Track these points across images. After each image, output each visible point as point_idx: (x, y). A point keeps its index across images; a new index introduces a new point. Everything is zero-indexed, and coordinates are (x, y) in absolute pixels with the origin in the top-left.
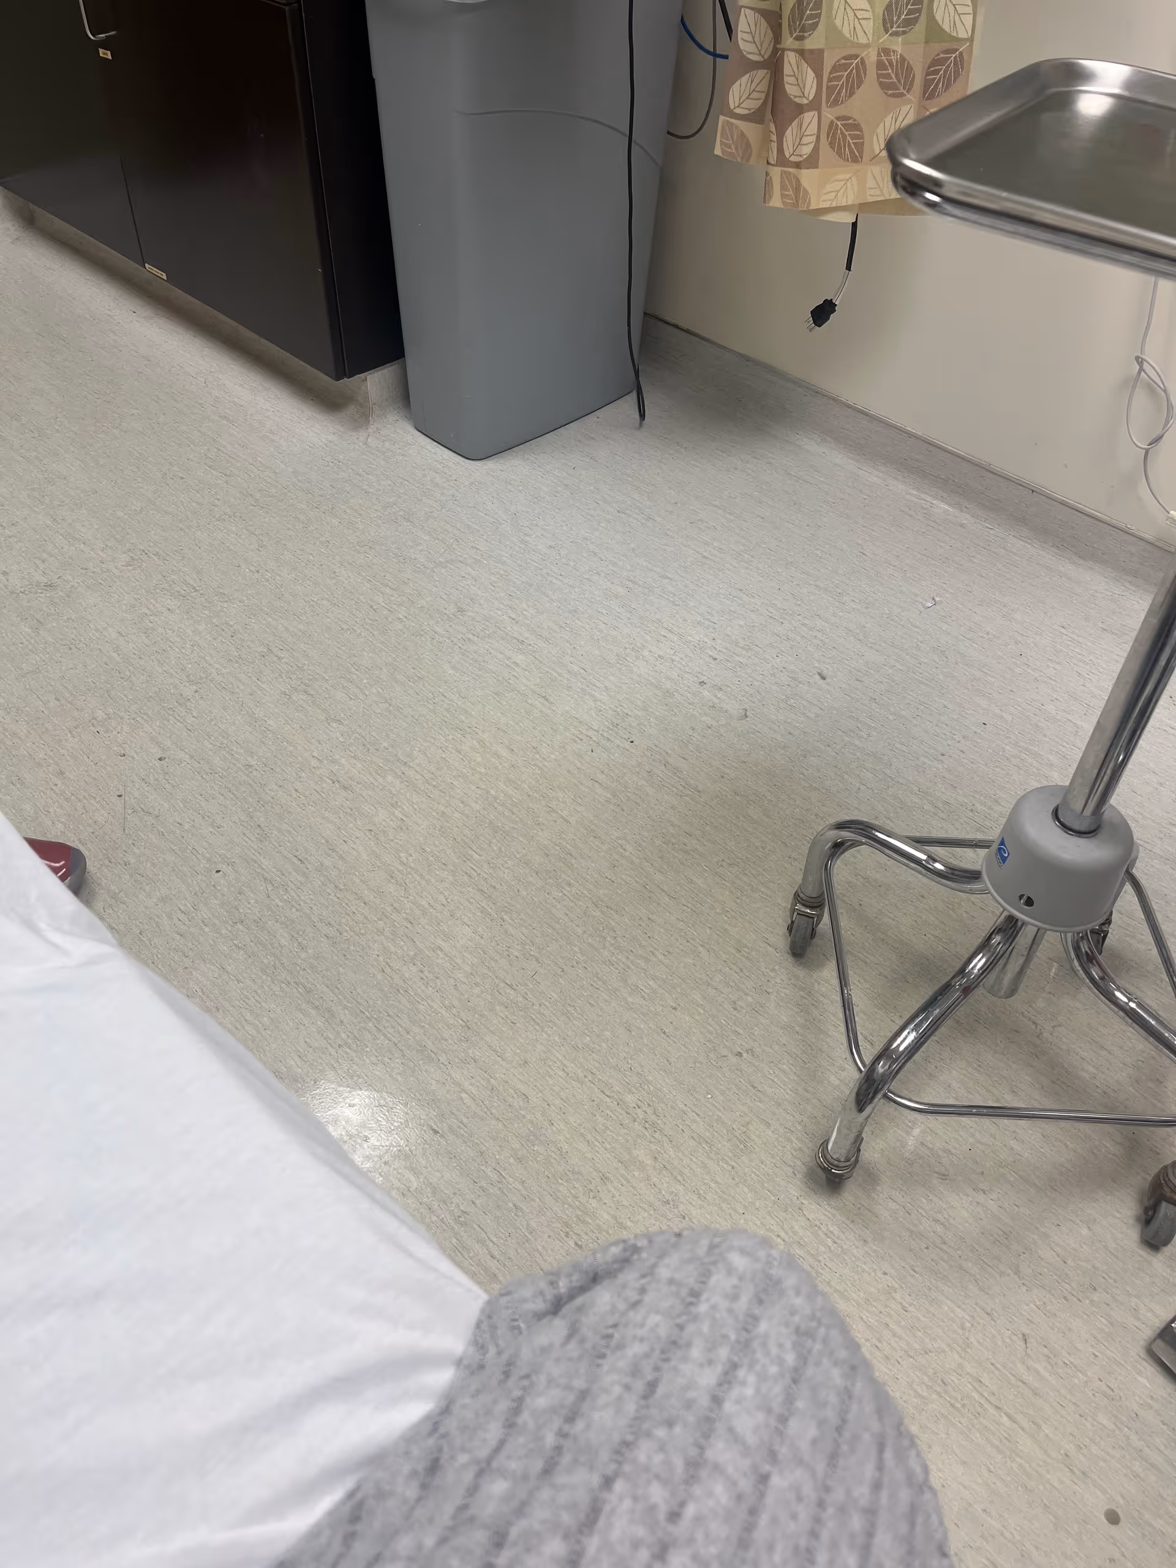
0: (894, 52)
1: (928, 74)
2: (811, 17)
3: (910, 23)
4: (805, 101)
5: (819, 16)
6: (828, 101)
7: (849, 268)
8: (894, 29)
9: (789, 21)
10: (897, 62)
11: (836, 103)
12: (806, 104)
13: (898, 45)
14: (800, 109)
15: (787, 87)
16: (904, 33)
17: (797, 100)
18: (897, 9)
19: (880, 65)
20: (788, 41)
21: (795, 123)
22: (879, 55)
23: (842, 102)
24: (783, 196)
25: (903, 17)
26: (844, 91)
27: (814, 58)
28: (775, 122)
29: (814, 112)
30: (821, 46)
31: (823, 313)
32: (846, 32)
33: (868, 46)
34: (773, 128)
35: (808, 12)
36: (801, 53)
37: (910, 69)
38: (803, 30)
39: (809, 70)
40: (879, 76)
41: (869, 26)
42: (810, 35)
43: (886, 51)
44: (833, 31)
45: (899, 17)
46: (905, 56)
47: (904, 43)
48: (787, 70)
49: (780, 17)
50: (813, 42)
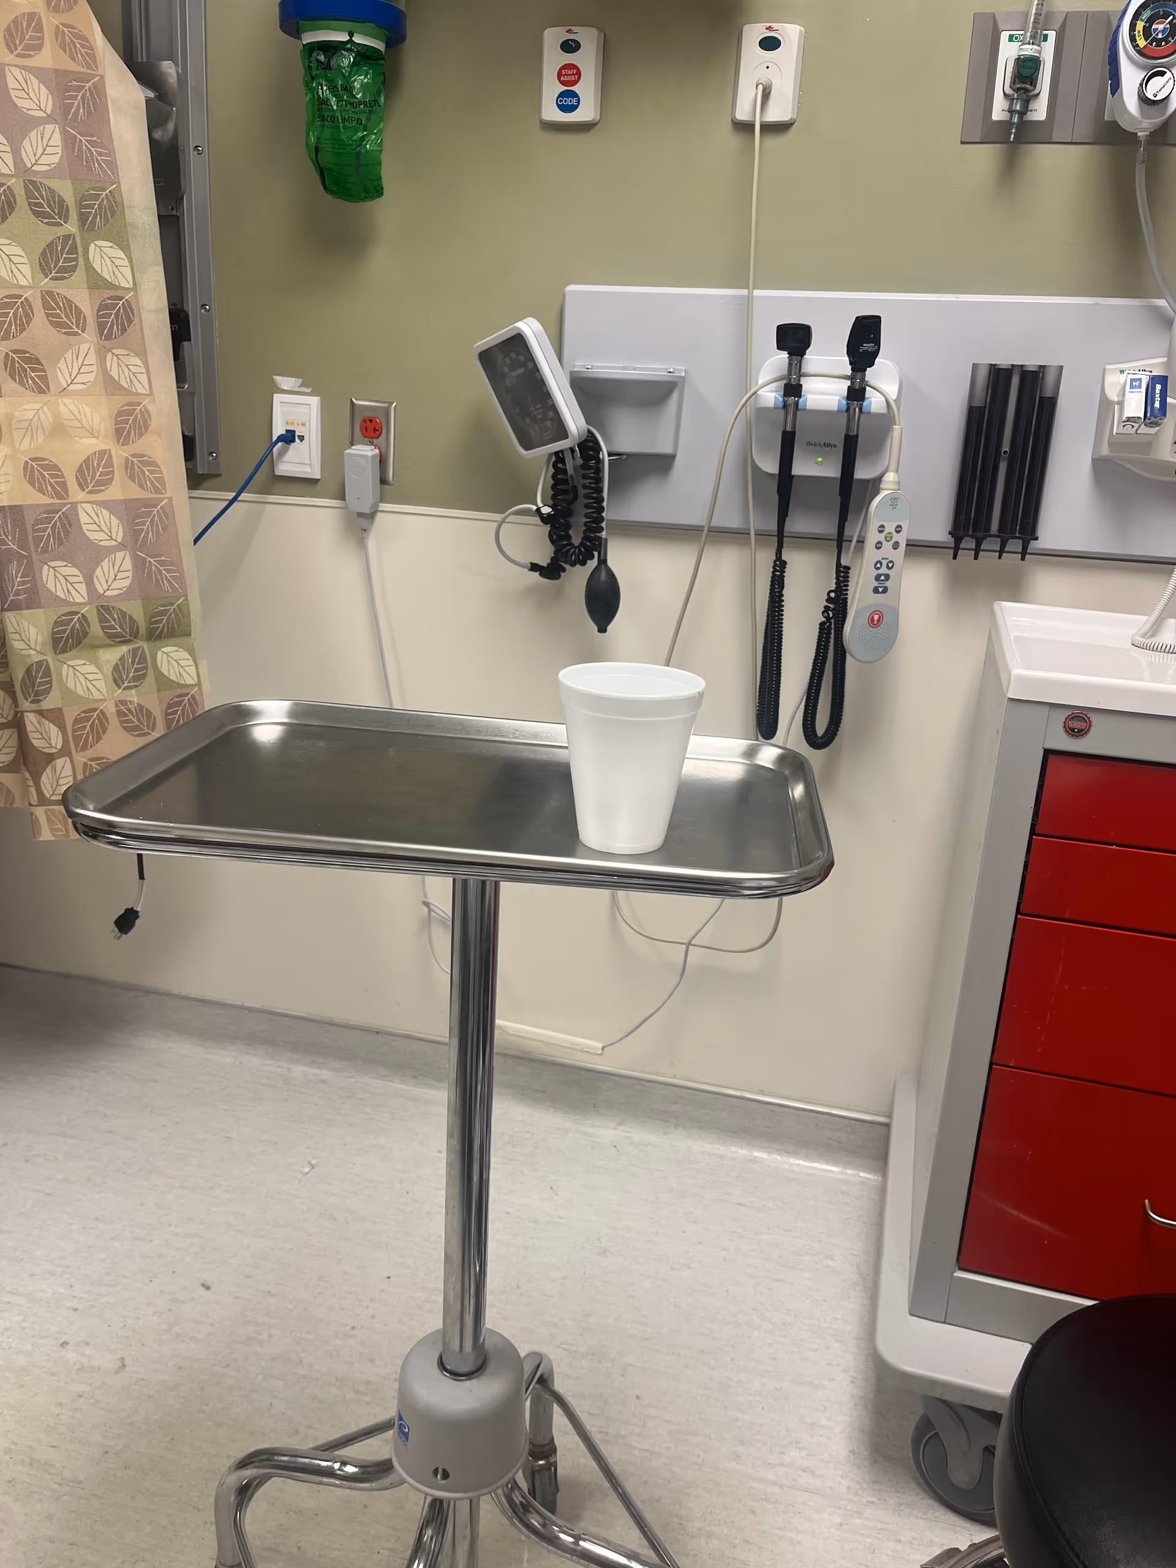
0: (130, 701)
1: (167, 714)
2: (40, 684)
3: (140, 678)
4: (54, 751)
5: (50, 682)
6: (76, 747)
7: (142, 876)
8: (125, 685)
9: (21, 687)
10: (135, 709)
11: (84, 748)
12: (56, 753)
13: (133, 696)
14: (50, 758)
15: (33, 741)
16: (136, 686)
17: (46, 750)
18: (124, 669)
19: (120, 713)
20: (25, 705)
21: (49, 769)
22: (117, 705)
23: (91, 747)
24: (51, 830)
25: (131, 675)
26: (91, 738)
27: (55, 716)
28: (28, 771)
29: (64, 759)
30: (59, 706)
31: (126, 921)
32: (80, 691)
33: (104, 700)
34: (28, 775)
35: (38, 680)
36: (41, 713)
37: (149, 713)
38: (37, 694)
39: (51, 726)
40: (121, 722)
41: (101, 685)
42: (45, 698)
43: (123, 703)
44: (67, 693)
45: (128, 676)
46: (142, 703)
47: (138, 694)
48: (29, 728)
49: (13, 686)
50: (47, 704)
